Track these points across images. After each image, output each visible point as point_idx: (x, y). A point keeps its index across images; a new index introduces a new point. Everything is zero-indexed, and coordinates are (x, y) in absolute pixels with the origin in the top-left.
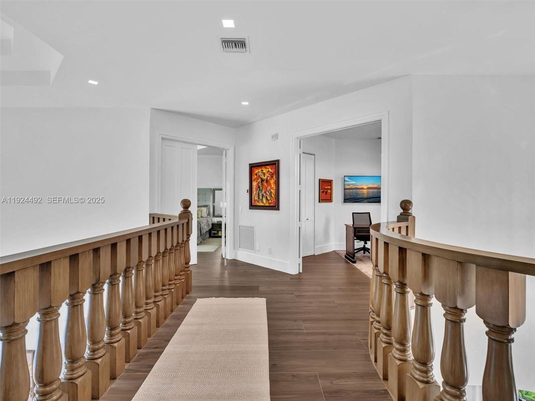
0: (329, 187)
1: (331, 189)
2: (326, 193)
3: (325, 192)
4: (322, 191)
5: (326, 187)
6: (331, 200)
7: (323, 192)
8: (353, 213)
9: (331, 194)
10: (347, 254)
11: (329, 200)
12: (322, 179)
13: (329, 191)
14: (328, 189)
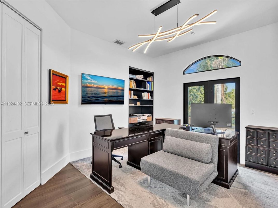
0: (64, 84)
1: (65, 87)
2: (60, 91)
3: (57, 90)
4: (54, 87)
5: (60, 84)
6: (65, 101)
7: (55, 89)
8: (95, 117)
9: (66, 92)
10: (93, 173)
11: (63, 100)
12: (53, 71)
13: (63, 89)
14: (62, 86)
